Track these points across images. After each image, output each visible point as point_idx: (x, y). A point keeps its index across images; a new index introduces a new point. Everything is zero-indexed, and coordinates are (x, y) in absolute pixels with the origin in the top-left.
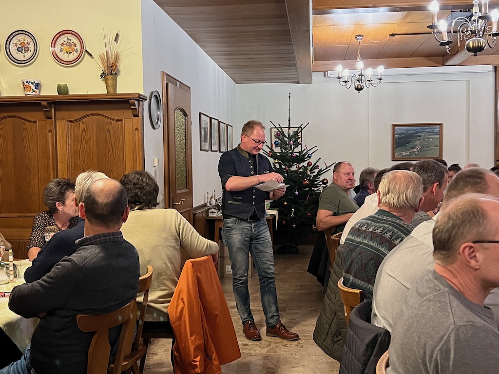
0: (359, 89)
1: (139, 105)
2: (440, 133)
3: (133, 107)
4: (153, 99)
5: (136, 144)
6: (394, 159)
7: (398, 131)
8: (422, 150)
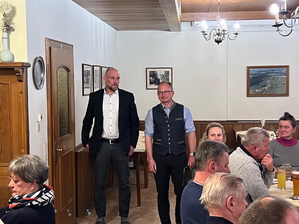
0: (218, 42)
1: (23, 72)
2: (287, 74)
3: (18, 74)
4: (37, 64)
5: (20, 105)
6: (248, 95)
7: (252, 72)
8: (272, 88)
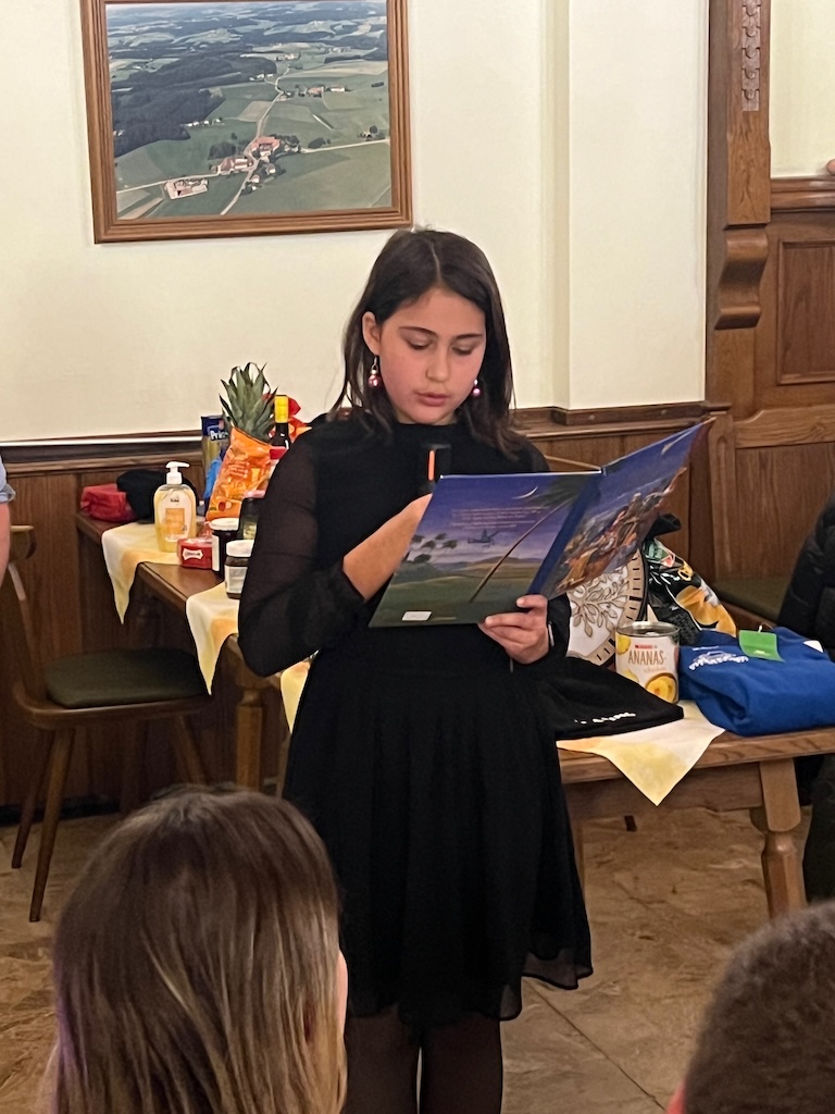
2: (393, 49)
6: (109, 228)
7: (123, 29)
8: (284, 162)
